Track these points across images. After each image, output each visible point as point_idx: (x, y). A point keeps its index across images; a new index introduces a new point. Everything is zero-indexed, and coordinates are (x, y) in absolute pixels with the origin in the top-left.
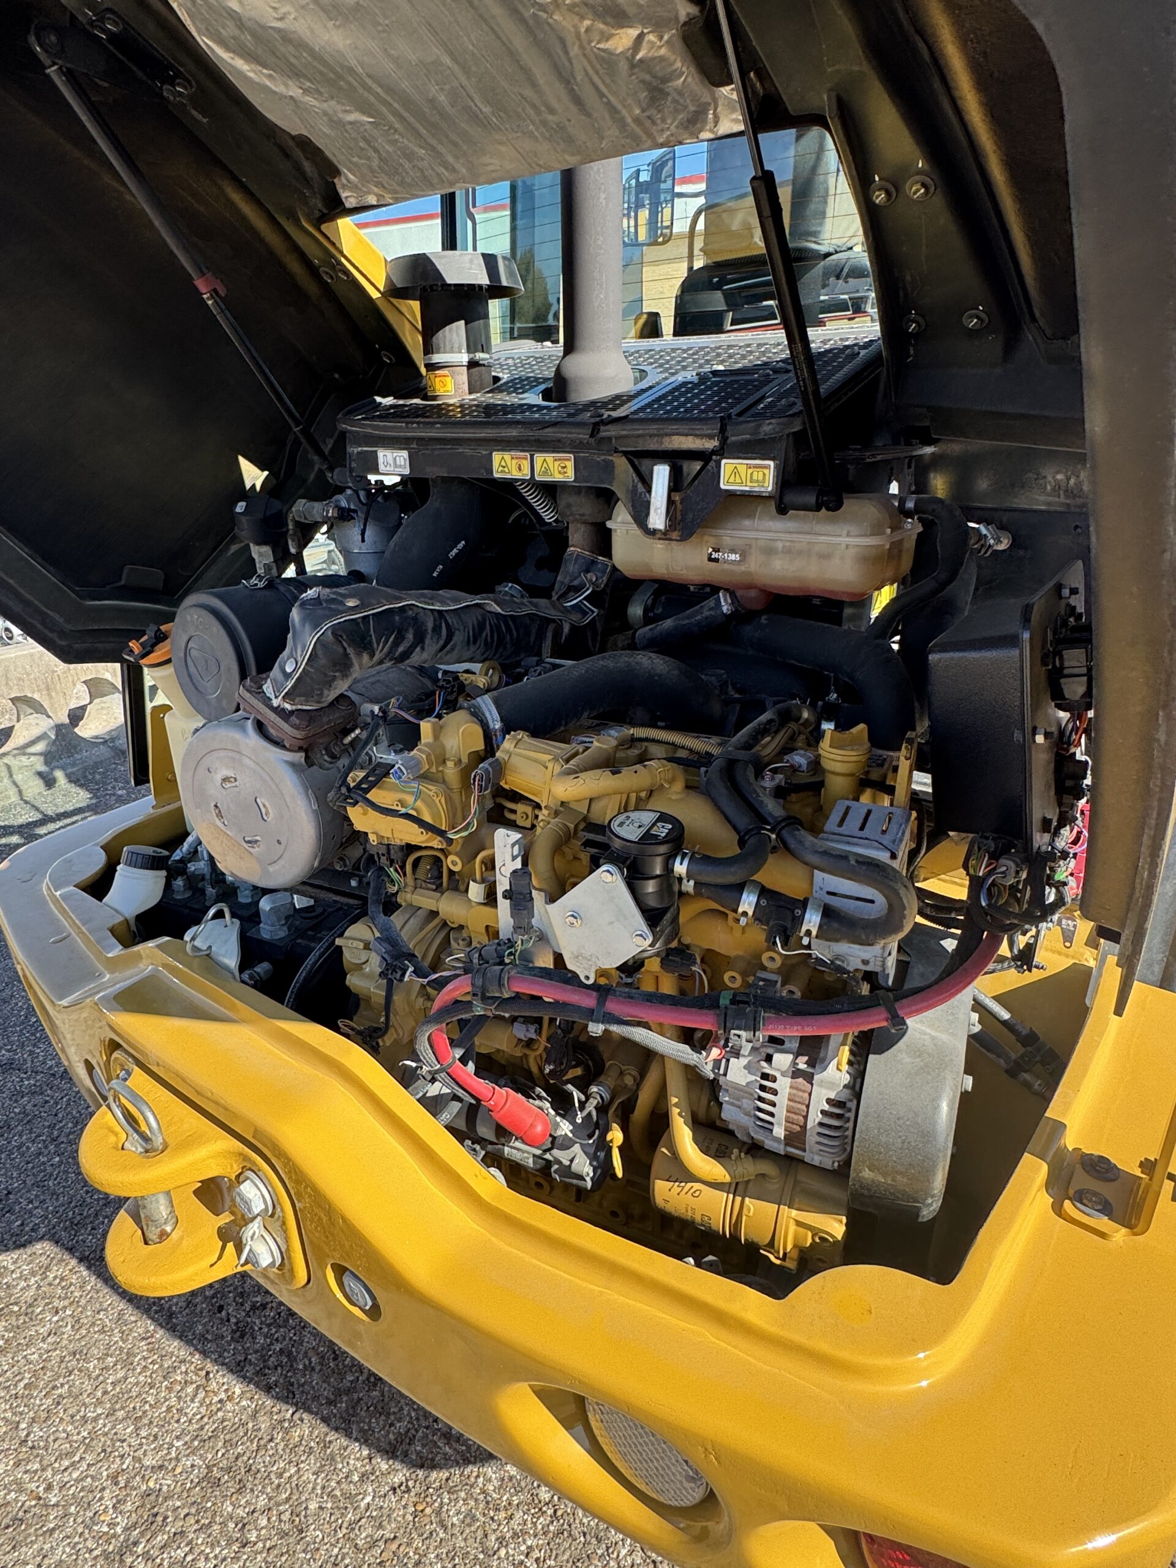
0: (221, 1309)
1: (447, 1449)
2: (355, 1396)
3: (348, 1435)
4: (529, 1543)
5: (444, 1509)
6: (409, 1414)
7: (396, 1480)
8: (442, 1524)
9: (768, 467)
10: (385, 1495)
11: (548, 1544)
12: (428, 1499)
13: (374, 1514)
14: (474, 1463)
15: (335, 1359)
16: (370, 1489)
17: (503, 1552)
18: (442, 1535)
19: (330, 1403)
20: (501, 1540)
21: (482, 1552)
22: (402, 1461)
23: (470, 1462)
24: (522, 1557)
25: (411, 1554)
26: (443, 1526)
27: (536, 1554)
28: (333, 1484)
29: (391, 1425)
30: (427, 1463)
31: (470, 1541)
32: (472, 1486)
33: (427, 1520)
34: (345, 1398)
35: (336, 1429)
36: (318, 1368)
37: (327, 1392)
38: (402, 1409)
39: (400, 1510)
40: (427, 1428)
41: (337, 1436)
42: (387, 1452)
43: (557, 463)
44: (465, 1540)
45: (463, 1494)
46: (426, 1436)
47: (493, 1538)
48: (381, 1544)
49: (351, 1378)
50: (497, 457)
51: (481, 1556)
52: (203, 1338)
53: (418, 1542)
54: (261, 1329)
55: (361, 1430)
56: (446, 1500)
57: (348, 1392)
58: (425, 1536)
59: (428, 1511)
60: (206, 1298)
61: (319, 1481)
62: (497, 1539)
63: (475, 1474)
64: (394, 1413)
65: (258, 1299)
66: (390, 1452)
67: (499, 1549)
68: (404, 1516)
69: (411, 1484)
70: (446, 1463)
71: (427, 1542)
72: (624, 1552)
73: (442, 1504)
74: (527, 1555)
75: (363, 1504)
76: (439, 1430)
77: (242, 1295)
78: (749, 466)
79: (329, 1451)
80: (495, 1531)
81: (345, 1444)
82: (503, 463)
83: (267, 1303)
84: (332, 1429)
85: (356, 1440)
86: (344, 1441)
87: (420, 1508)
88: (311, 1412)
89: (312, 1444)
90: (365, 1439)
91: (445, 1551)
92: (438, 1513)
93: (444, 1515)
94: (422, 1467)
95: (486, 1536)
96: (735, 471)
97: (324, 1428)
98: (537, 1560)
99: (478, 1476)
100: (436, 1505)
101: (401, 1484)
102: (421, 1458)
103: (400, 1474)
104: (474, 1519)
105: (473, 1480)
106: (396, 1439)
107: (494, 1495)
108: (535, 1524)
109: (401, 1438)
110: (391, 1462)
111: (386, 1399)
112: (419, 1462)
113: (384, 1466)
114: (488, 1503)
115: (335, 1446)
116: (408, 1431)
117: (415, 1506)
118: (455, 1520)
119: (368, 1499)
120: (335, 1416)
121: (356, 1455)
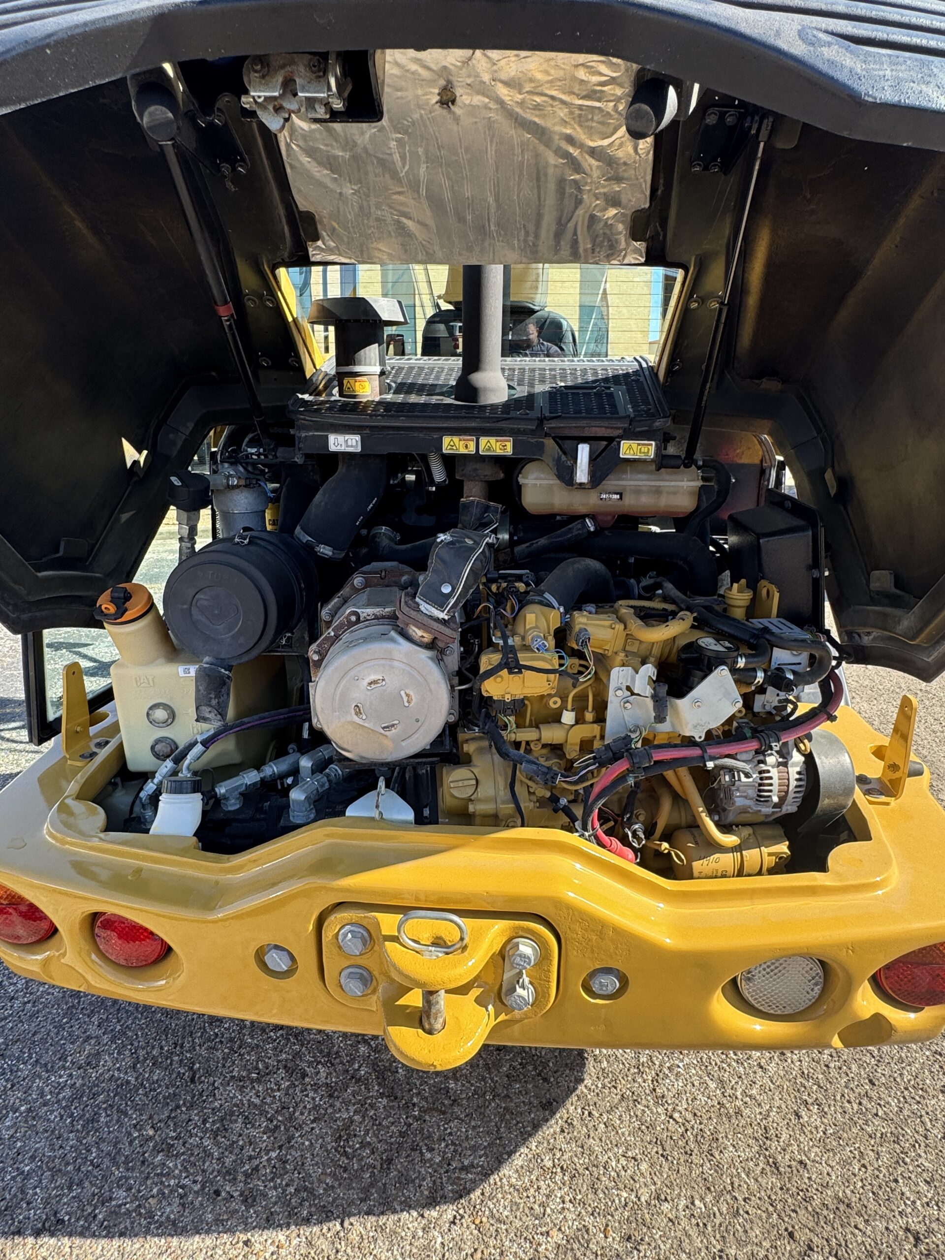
0: (217, 1193)
1: (470, 1176)
2: (380, 1184)
3: (395, 1212)
4: (559, 1195)
5: (495, 1211)
6: (427, 1172)
7: (449, 1216)
8: (499, 1221)
9: (651, 445)
10: (449, 1230)
11: (570, 1188)
12: (480, 1213)
13: (451, 1245)
14: (493, 1173)
15: (345, 1171)
16: (436, 1234)
17: (548, 1211)
18: (504, 1227)
19: (363, 1200)
20: (542, 1205)
21: (536, 1219)
22: (445, 1203)
23: (489, 1175)
24: (561, 1206)
25: (493, 1251)
26: (501, 1222)
27: (567, 1199)
28: (408, 1247)
29: (420, 1186)
30: (462, 1193)
31: (524, 1219)
32: (501, 1187)
33: (488, 1225)
34: (374, 1191)
35: (383, 1213)
36: (336, 1184)
37: (354, 1195)
38: (419, 1172)
39: (466, 1232)
40: (447, 1172)
41: (385, 1218)
42: (431, 1204)
43: (498, 444)
44: (521, 1219)
45: (500, 1196)
46: (449, 1178)
47: (536, 1207)
49: (368, 1175)
50: (446, 440)
51: (537, 1222)
52: (218, 1221)
53: (492, 1242)
54: (265, 1186)
55: (401, 1203)
56: (492, 1206)
57: (372, 1185)
58: (494, 1235)
59: (484, 1220)
60: (197, 1192)
61: (395, 1252)
62: (540, 1206)
63: (498, 1180)
64: (416, 1178)
65: (247, 1167)
66: (433, 1201)
67: (545, 1210)
68: (471, 1234)
69: (461, 1211)
70: (475, 1184)
71: (498, 1237)
72: (614, 1164)
73: (491, 1211)
74: (563, 1202)
75: (438, 1246)
76: (455, 1168)
77: (228, 1173)
78: (639, 444)
79: (388, 1230)
80: (535, 1202)
81: (396, 1218)
82: (452, 443)
83: (258, 1166)
84: (378, 1216)
85: (402, 1211)
86: (393, 1217)
87: (477, 1222)
88: (355, 1215)
89: (371, 1234)
90: (407, 1206)
91: (512, 1234)
92: (492, 1216)
93: (497, 1216)
94: (461, 1197)
95: (532, 1208)
96: (630, 447)
97: (372, 1219)
98: (570, 1201)
99: (501, 1180)
100: (487, 1213)
101: (455, 1217)
102: (457, 1192)
103: (449, 1211)
104: (517, 1204)
105: (499, 1183)
106: (430, 1192)
107: (519, 1183)
108: (555, 1183)
109: (433, 1190)
110: (438, 1208)
111: (405, 1173)
112: (457, 1195)
113: (434, 1214)
114: (518, 1190)
115: (390, 1223)
116: (434, 1182)
117: (474, 1223)
118: (506, 1213)
119: (439, 1240)
120: (374, 1206)
121: (410, 1219)
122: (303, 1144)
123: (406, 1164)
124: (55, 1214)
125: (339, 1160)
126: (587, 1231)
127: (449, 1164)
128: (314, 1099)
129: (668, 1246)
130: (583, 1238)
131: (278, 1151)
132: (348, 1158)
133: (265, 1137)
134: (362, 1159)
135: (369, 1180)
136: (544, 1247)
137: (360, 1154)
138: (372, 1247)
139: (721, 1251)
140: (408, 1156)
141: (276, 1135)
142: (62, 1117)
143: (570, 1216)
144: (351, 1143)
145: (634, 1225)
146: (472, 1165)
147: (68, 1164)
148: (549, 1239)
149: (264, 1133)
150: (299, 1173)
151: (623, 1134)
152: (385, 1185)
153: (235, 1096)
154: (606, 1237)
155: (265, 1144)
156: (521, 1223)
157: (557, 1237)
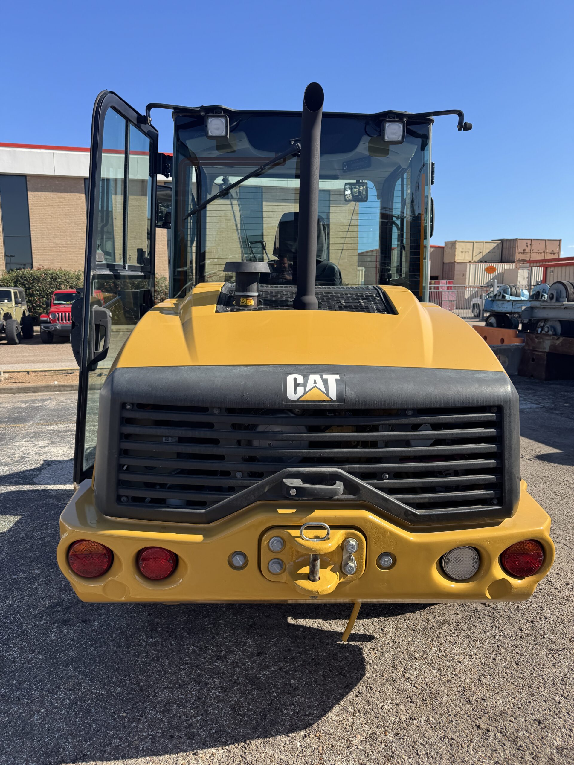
0: (172, 736)
1: (310, 718)
2: (262, 725)
3: (273, 736)
4: (359, 722)
6: (287, 718)
7: (302, 735)
11: (365, 718)
12: (318, 732)
13: (306, 745)
14: (322, 716)
15: (241, 721)
16: (297, 742)
17: (354, 728)
18: (332, 737)
19: (254, 733)
20: (351, 726)
21: (349, 732)
22: (299, 730)
25: (328, 746)
26: (330, 735)
28: (283, 748)
29: (284, 725)
30: (307, 725)
31: (342, 732)
32: (328, 721)
33: (323, 736)
34: (259, 728)
35: (266, 737)
36: (238, 727)
37: (249, 730)
38: (282, 719)
39: (312, 740)
40: (297, 717)
41: (268, 738)
42: (291, 731)
45: (327, 724)
46: (299, 720)
48: (316, 751)
49: (254, 722)
51: (349, 733)
52: (176, 747)
53: (327, 742)
54: (198, 731)
55: (275, 732)
57: (257, 726)
58: (327, 740)
59: (321, 734)
60: (160, 737)
61: (277, 751)
62: (349, 727)
64: (281, 721)
65: (185, 724)
66: (293, 729)
68: (315, 740)
69: (308, 732)
70: (314, 721)
71: (330, 740)
72: (386, 707)
73: (324, 731)
74: (362, 724)
75: (299, 746)
76: (302, 715)
77: (175, 728)
79: (270, 743)
80: (347, 726)
81: (274, 738)
83: (191, 723)
84: (264, 738)
85: (276, 735)
86: (272, 738)
88: (251, 738)
89: (262, 745)
90: (279, 733)
91: (337, 739)
92: (326, 733)
93: (327, 732)
94: (307, 727)
95: (346, 728)
97: (261, 739)
98: (365, 724)
100: (322, 732)
101: (305, 735)
104: (337, 727)
105: (326, 720)
106: (290, 726)
107: (337, 719)
108: (356, 717)
110: (295, 732)
111: (274, 720)
112: (305, 726)
113: (294, 734)
114: (337, 722)
116: (291, 722)
117: (316, 736)
118: (332, 731)
119: (299, 744)
120: (261, 734)
121: (282, 739)
122: (215, 712)
123: (274, 716)
124: (82, 752)
125: (237, 717)
126: (376, 734)
127: (298, 714)
128: (215, 693)
129: (417, 736)
130: (374, 737)
131: (201, 717)
132: (241, 716)
133: (192, 711)
134: (249, 716)
135: (255, 724)
136: (354, 742)
137: (247, 714)
138: (264, 749)
140: (275, 713)
141: (198, 710)
142: (68, 712)
143: (366, 729)
144: (241, 710)
145: (399, 730)
146: (310, 713)
147: (80, 731)
148: (356, 739)
149: (191, 709)
150: (216, 725)
151: (389, 695)
152: (264, 725)
153: (169, 696)
154: (386, 736)
155: (193, 714)
156: (341, 734)
157: (360, 738)
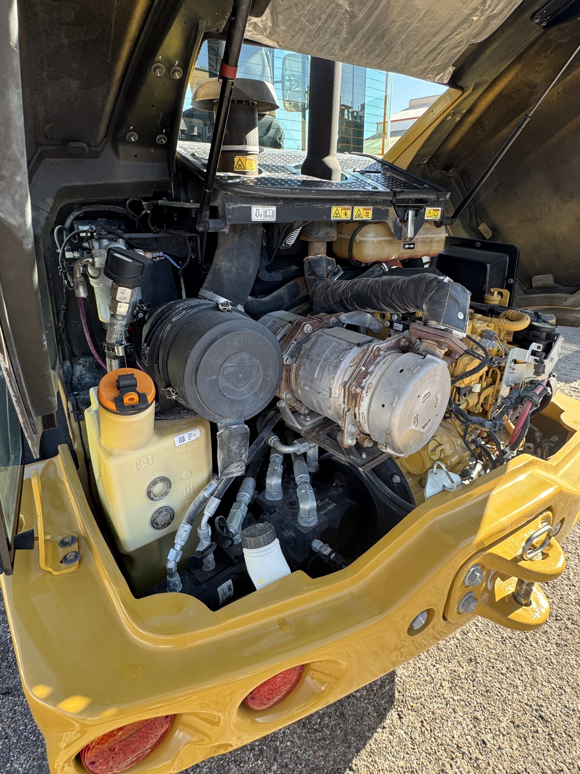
1: (386, 688)
2: (349, 731)
3: (370, 738)
4: (430, 664)
5: (413, 696)
6: (366, 704)
7: (396, 717)
8: (418, 699)
9: (439, 210)
10: (402, 723)
11: (431, 657)
12: (408, 703)
13: (410, 730)
14: (394, 678)
15: (325, 740)
16: (398, 731)
18: (423, 700)
19: (349, 747)
20: (428, 675)
21: (431, 684)
22: (388, 711)
23: (394, 680)
24: (435, 668)
25: (429, 715)
26: (419, 699)
27: (434, 663)
28: (393, 750)
29: (369, 714)
30: (391, 700)
32: (404, 681)
33: (416, 705)
34: (350, 737)
35: (365, 744)
36: (327, 751)
37: (341, 749)
38: (362, 707)
39: (410, 717)
40: (375, 695)
41: (368, 745)
42: (383, 718)
43: (365, 211)
44: (426, 689)
45: (408, 686)
46: (378, 697)
47: (427, 678)
48: (423, 729)
49: (339, 731)
50: (334, 209)
51: (433, 685)
53: (424, 711)
55: (368, 730)
56: (409, 694)
57: (346, 735)
58: (422, 708)
59: (412, 704)
61: (390, 758)
62: (427, 676)
63: (399, 679)
64: (363, 711)
66: (382, 717)
67: (431, 676)
68: (413, 716)
69: (399, 709)
70: (392, 689)
71: (426, 707)
73: (411, 697)
74: (434, 666)
75: (404, 736)
76: (377, 690)
78: (434, 210)
79: (376, 751)
80: (424, 676)
81: (373, 741)
82: (337, 212)
84: (364, 748)
85: (372, 734)
86: (372, 741)
87: (410, 708)
88: (353, 758)
89: (370, 760)
90: (373, 729)
91: (429, 700)
92: (414, 699)
93: (415, 696)
94: (393, 702)
96: (430, 212)
97: (363, 752)
99: (401, 678)
100: (410, 699)
101: (399, 715)
102: (388, 701)
103: (393, 715)
104: (418, 684)
105: (402, 681)
106: (377, 712)
107: (410, 673)
108: (423, 660)
109: (377, 711)
110: (387, 717)
111: (356, 713)
112: (390, 703)
113: (388, 721)
114: (412, 677)
115: (373, 747)
116: (374, 706)
117: (409, 710)
118: (418, 692)
119: (402, 732)
120: (357, 744)
121: (380, 735)
122: (287, 746)
123: (352, 708)
125: (316, 737)
126: (455, 671)
127: (373, 691)
129: (485, 651)
130: (456, 676)
131: (276, 764)
132: (320, 732)
133: (260, 762)
134: (328, 727)
135: (342, 733)
136: (446, 694)
137: (324, 724)
138: (376, 766)
139: (502, 638)
140: (349, 703)
141: (265, 755)
143: (443, 670)
144: (313, 722)
145: (467, 653)
148: (444, 688)
149: (256, 760)
150: (301, 764)
152: (351, 729)
154: (463, 668)
155: (264, 766)
156: (427, 691)
157: (446, 685)
